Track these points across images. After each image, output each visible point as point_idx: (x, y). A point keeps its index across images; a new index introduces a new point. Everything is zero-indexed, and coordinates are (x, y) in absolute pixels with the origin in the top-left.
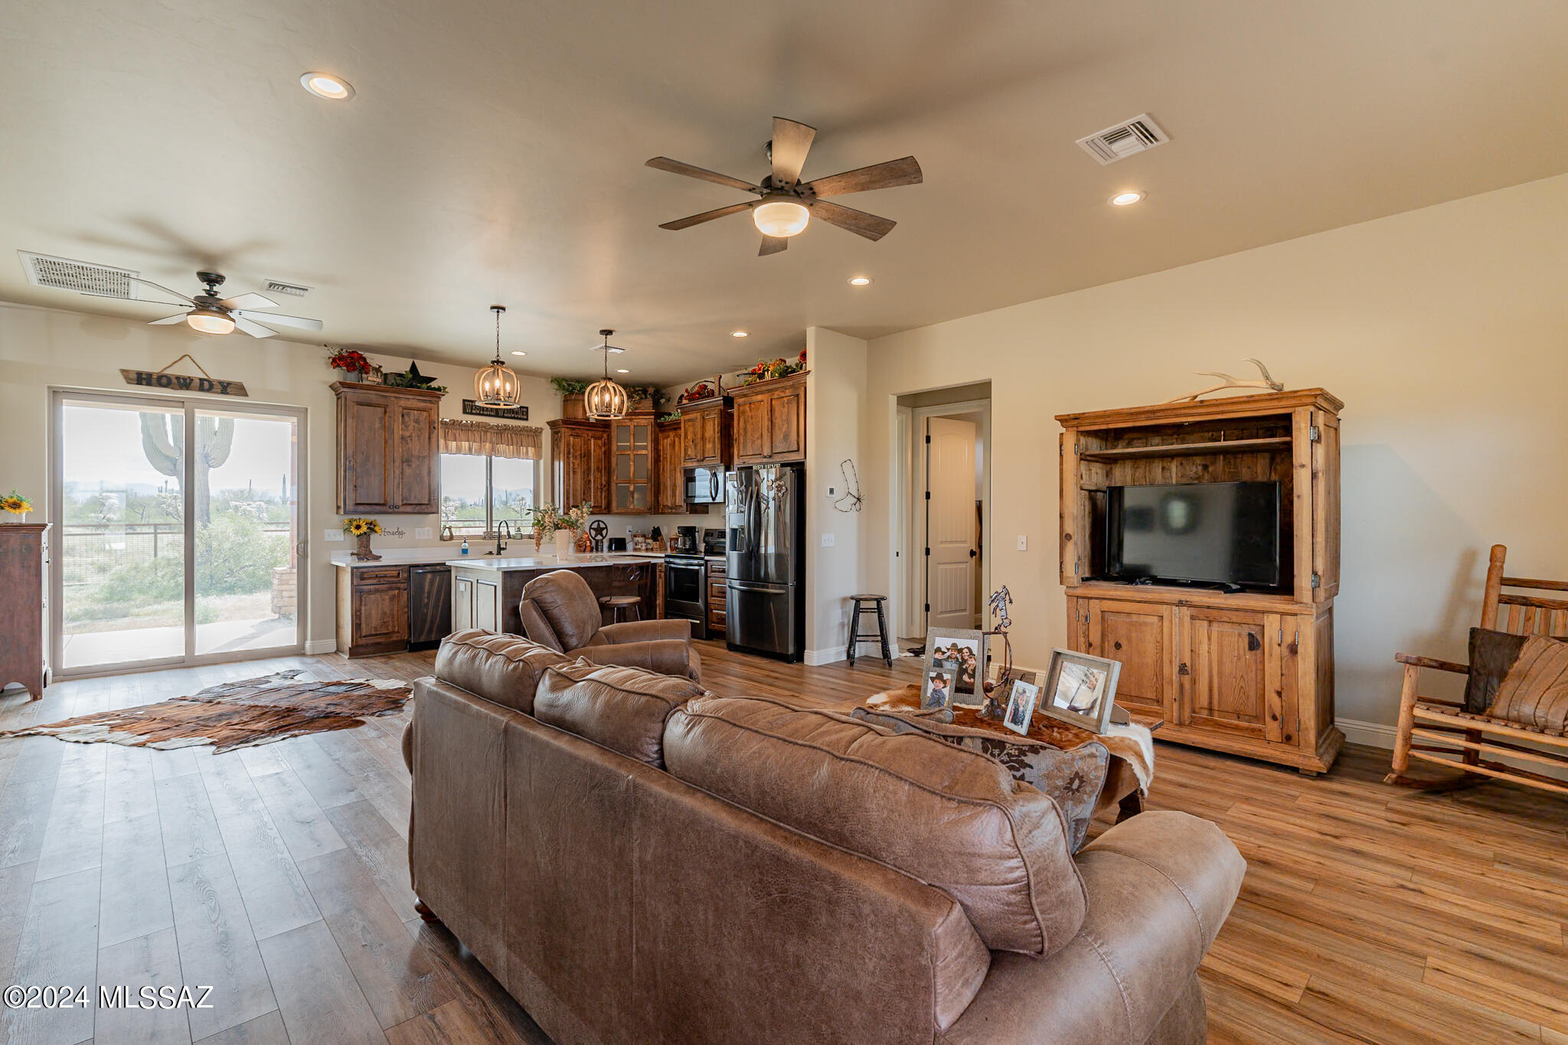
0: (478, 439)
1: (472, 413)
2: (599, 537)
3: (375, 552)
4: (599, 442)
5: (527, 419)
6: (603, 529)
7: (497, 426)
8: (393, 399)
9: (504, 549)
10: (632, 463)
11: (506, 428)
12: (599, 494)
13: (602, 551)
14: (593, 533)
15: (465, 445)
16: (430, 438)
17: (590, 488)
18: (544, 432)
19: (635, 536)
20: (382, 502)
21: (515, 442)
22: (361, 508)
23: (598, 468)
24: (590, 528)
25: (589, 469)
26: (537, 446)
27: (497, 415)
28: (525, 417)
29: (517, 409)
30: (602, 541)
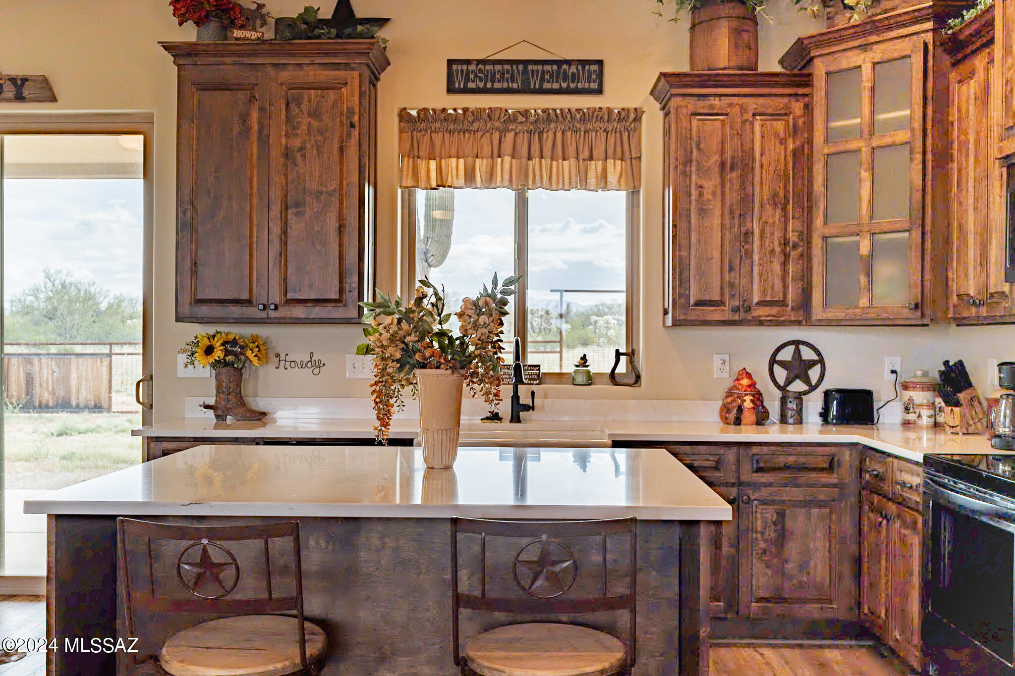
0: (487, 150)
1: (465, 91)
2: (798, 386)
3: (260, 404)
4: (780, 126)
5: (599, 91)
6: (812, 363)
7: (526, 113)
8: (269, 69)
10: (865, 175)
11: (549, 116)
12: (777, 268)
13: (800, 421)
14: (781, 374)
15: (455, 167)
16: (341, 150)
17: (749, 254)
18: (644, 118)
19: (906, 387)
20: (246, 296)
21: (571, 150)
22: (204, 311)
23: (775, 195)
24: (773, 361)
25: (747, 200)
26: (632, 160)
27: (525, 90)
28: (594, 86)
29: (573, 69)
30: (799, 396)
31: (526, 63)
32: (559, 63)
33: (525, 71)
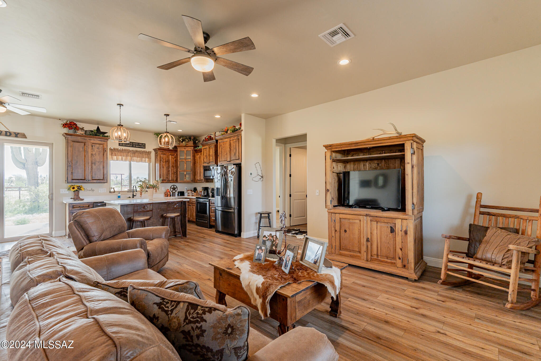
0: (125, 155)
1: (122, 146)
2: (174, 191)
3: (81, 197)
4: (173, 157)
5: (145, 148)
6: (176, 188)
7: (133, 151)
8: (88, 140)
9: (135, 196)
10: (185, 164)
11: (136, 151)
12: (173, 175)
13: (175, 196)
14: (172, 190)
15: (120, 157)
16: (103, 155)
17: (169, 173)
18: (152, 153)
19: (188, 191)
20: (84, 179)
21: (140, 157)
22: (74, 181)
23: (173, 166)
24: (171, 188)
25: (169, 166)
26: (150, 158)
27: (133, 147)
28: (144, 147)
29: (141, 144)
30: (175, 192)
31: (133, 143)
32: (138, 143)
33: (133, 144)
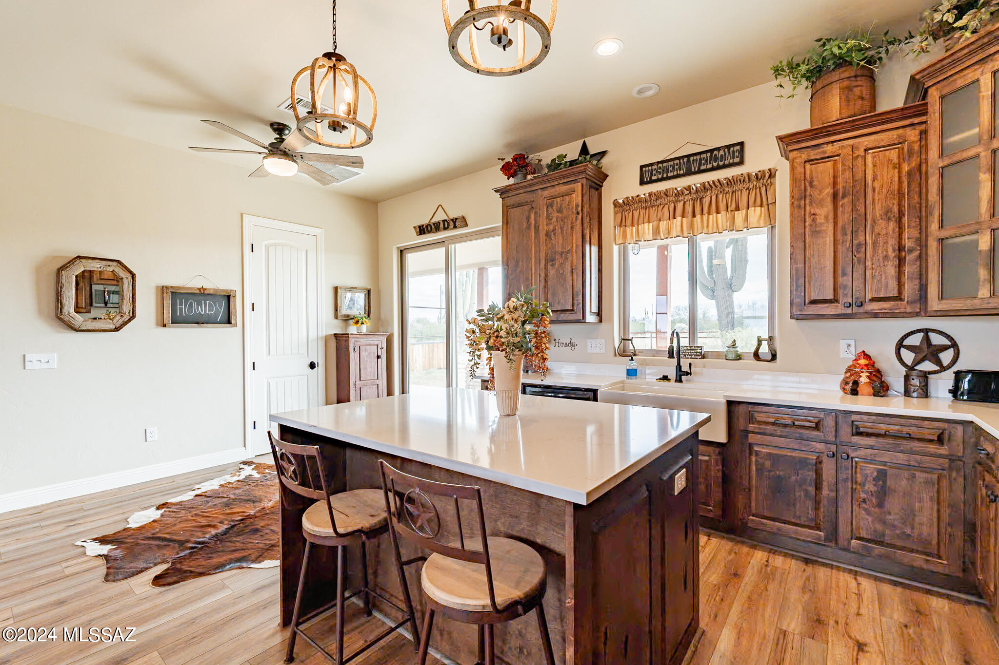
1: (651, 182)
2: (927, 366)
5: (741, 163)
6: (944, 348)
7: (689, 188)
8: (539, 191)
9: (687, 374)
10: (984, 177)
11: (706, 187)
12: (891, 270)
13: (925, 393)
14: (908, 357)
15: (649, 227)
16: (572, 228)
17: (862, 261)
18: (777, 175)
21: (722, 206)
23: (888, 211)
24: (900, 345)
25: (859, 219)
26: (768, 205)
27: (689, 173)
28: (737, 160)
29: (722, 152)
30: (925, 375)
31: (688, 156)
32: (712, 151)
33: (688, 161)
